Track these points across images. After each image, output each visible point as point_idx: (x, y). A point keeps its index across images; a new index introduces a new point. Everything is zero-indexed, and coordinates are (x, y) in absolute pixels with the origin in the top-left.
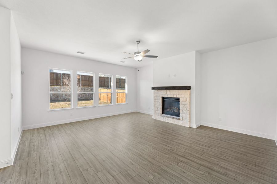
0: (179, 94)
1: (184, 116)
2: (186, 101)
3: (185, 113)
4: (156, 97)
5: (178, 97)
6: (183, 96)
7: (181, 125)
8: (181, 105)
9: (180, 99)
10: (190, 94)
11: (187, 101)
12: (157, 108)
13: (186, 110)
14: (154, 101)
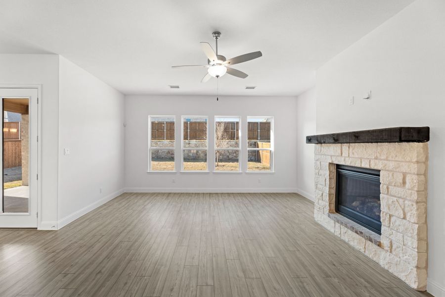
0: (376, 158)
1: (397, 238)
2: (404, 183)
3: (401, 229)
4: (318, 163)
5: (376, 168)
6: (391, 165)
7: (386, 267)
8: (386, 196)
9: (381, 173)
10: (427, 158)
11: (408, 185)
12: (321, 193)
13: (404, 218)
14: (316, 174)
